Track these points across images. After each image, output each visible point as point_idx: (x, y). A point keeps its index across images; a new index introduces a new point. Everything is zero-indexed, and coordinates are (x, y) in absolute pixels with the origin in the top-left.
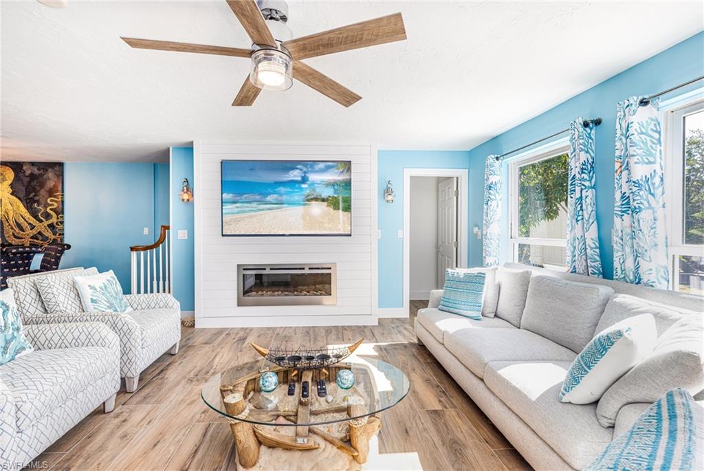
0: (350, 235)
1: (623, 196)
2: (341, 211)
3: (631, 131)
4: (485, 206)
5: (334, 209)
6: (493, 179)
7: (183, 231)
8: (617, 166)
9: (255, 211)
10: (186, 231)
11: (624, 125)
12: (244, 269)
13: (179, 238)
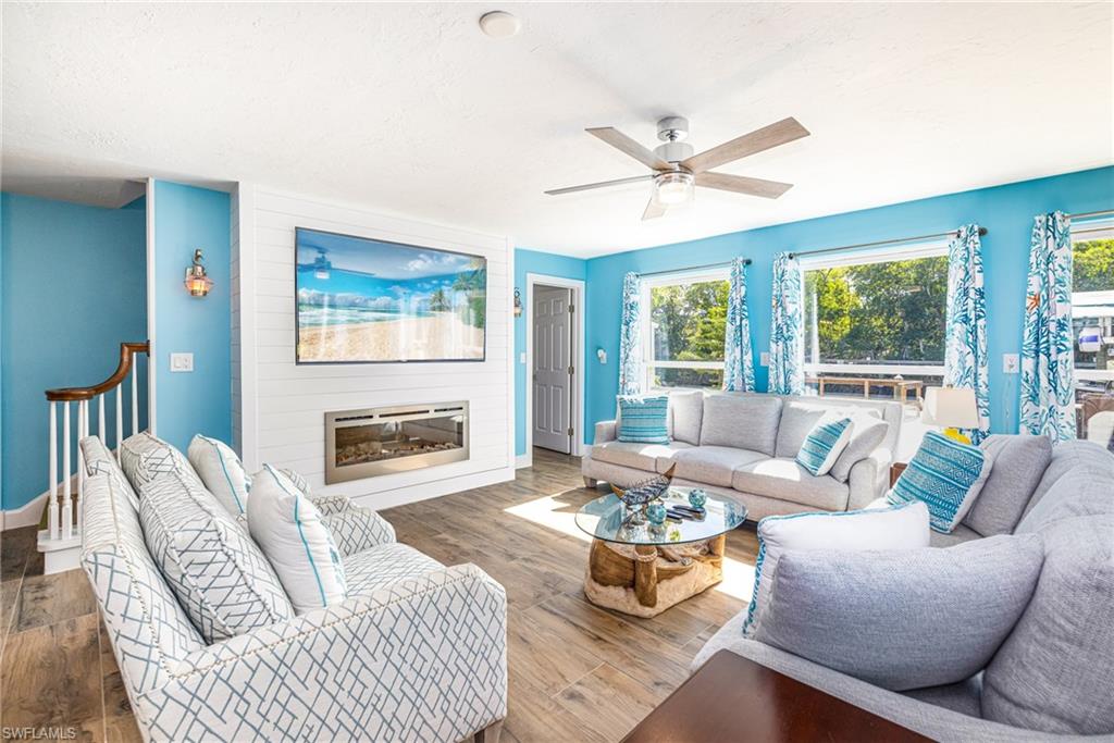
0: (483, 360)
1: (778, 327)
2: (472, 326)
3: (786, 277)
4: (624, 328)
5: (464, 323)
6: (633, 298)
7: (182, 355)
8: (774, 303)
9: (358, 322)
10: (191, 355)
11: (780, 272)
12: (337, 420)
13: (173, 369)
